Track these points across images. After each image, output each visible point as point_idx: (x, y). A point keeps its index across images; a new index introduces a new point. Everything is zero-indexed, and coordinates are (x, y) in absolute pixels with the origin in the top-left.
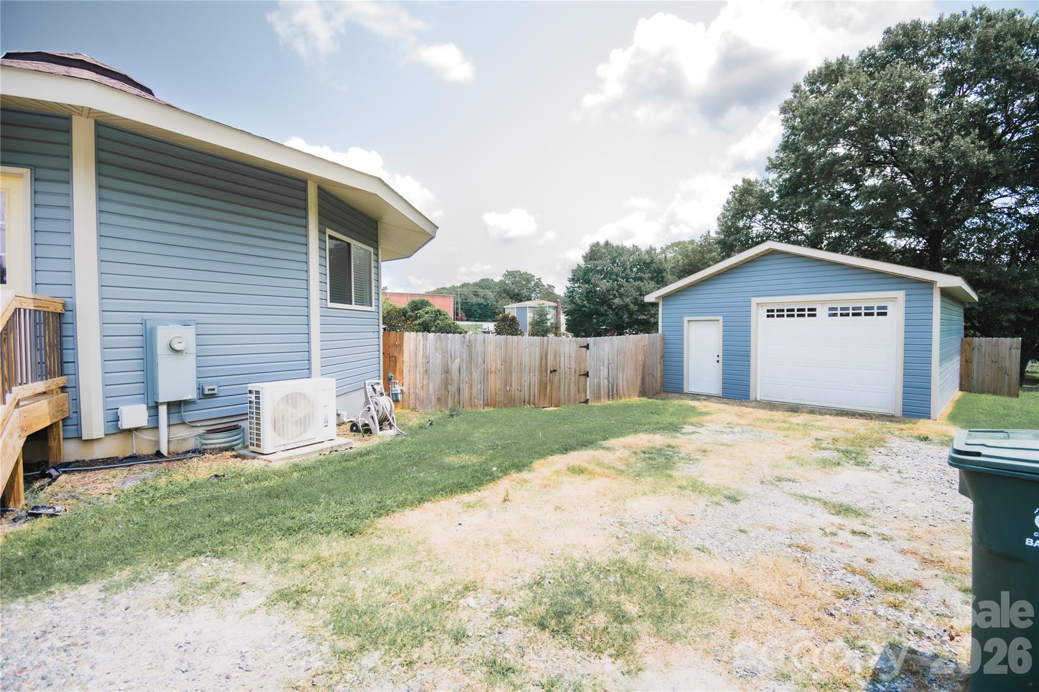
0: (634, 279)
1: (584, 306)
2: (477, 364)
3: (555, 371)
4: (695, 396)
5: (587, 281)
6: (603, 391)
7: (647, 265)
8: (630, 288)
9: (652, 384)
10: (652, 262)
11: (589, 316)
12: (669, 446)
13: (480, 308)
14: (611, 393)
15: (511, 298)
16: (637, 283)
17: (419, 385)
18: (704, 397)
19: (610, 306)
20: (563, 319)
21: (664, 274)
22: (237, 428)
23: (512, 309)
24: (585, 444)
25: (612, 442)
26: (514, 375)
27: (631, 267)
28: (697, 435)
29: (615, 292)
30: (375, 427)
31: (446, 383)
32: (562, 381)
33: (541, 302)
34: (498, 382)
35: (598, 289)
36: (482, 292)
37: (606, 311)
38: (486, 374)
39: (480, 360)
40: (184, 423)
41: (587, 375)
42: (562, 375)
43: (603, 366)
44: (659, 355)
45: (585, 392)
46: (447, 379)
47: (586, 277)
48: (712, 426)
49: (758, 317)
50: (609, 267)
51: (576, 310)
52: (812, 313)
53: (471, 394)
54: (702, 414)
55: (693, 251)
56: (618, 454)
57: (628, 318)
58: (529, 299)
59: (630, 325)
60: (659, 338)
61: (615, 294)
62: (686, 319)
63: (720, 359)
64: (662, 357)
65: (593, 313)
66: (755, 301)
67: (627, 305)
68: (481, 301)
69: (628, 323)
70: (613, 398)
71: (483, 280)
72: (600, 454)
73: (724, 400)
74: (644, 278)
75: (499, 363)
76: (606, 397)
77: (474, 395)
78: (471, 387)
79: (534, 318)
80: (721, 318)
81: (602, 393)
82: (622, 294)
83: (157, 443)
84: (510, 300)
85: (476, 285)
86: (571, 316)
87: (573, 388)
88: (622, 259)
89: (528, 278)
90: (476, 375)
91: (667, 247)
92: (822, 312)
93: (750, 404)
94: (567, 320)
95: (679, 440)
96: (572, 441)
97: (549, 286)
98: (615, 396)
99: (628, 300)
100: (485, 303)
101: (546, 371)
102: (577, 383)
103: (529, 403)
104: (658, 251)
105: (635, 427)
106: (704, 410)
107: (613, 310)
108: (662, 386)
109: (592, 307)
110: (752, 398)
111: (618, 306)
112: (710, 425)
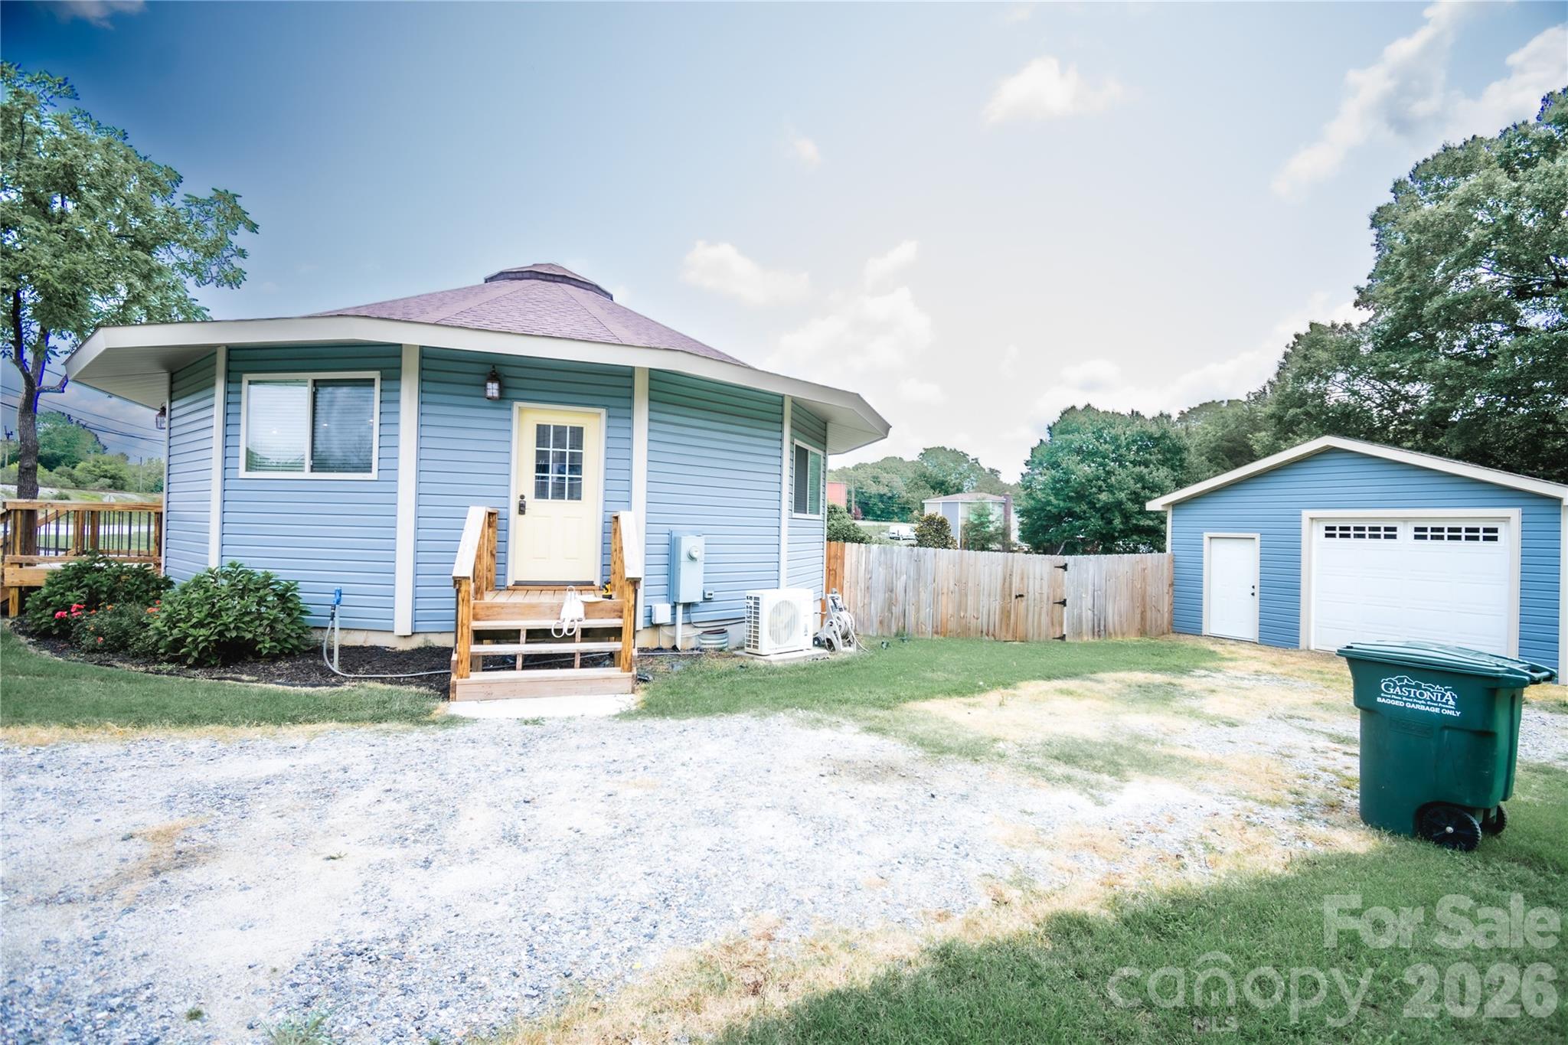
0: (1134, 463)
1: (1049, 503)
2: (926, 583)
3: (1021, 596)
4: (1218, 639)
5: (1055, 465)
6: (1086, 626)
7: (1157, 441)
8: (1124, 476)
9: (1156, 621)
10: (1164, 436)
11: (1058, 518)
12: (1170, 684)
13: (882, 502)
14: (1096, 630)
15: (933, 488)
16: (1137, 469)
17: (860, 604)
18: (1232, 642)
19: (1092, 505)
20: (1015, 522)
21: (1185, 455)
22: (723, 632)
23: (935, 506)
24: (1068, 675)
25: (1101, 676)
26: (969, 598)
27: (1128, 444)
28: (1210, 679)
29: (1100, 483)
30: (838, 643)
31: (890, 604)
32: (1031, 609)
33: (980, 495)
34: (950, 606)
35: (1073, 477)
36: (885, 477)
37: (1085, 512)
38: (936, 595)
39: (930, 578)
40: (690, 623)
41: (1064, 603)
42: (1031, 602)
43: (1087, 593)
44: (1166, 583)
45: (1061, 625)
46: (891, 599)
47: (1053, 459)
48: (1233, 673)
49: (1313, 539)
50: (1092, 444)
51: (1036, 509)
52: (1391, 533)
53: (918, 619)
54: (1223, 659)
55: (1238, 418)
56: (1109, 686)
57: (1122, 523)
58: (959, 491)
59: (1125, 534)
60: (1166, 561)
61: (1101, 487)
62: (1206, 535)
63: (1257, 591)
64: (1172, 585)
65: (1063, 514)
66: (1307, 514)
67: (1119, 504)
68: (884, 490)
69: (1121, 531)
70: (1099, 636)
71: (886, 459)
72: (1089, 684)
73: (1259, 647)
74: (1151, 461)
75: (952, 583)
76: (1090, 633)
77: (922, 619)
78: (918, 611)
79: (968, 520)
80: (1257, 536)
81: (1084, 627)
82: (1112, 486)
83: (674, 638)
84: (932, 491)
85: (875, 465)
86: (1028, 517)
87: (1045, 619)
88: (1113, 432)
89: (959, 457)
90: (925, 597)
91: (1192, 411)
92: (1405, 533)
93: (1298, 654)
94: (1022, 523)
95: (1185, 681)
96: (1055, 672)
97: (992, 471)
98: (1103, 633)
99: (1122, 496)
100: (890, 494)
101: (1010, 595)
102: (1050, 614)
103: (987, 635)
104: (1175, 416)
105: (1131, 665)
106: (1227, 656)
107: (1097, 510)
108: (1171, 624)
109: (1062, 504)
110: (1302, 645)
111: (1107, 504)
112: (1231, 671)
